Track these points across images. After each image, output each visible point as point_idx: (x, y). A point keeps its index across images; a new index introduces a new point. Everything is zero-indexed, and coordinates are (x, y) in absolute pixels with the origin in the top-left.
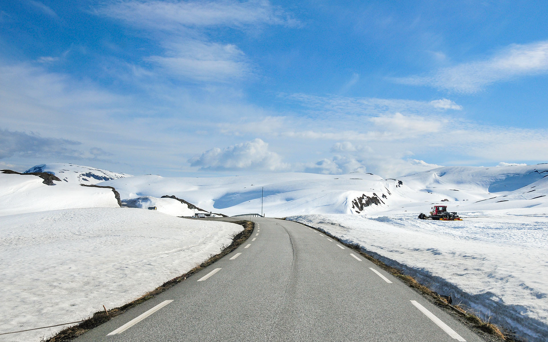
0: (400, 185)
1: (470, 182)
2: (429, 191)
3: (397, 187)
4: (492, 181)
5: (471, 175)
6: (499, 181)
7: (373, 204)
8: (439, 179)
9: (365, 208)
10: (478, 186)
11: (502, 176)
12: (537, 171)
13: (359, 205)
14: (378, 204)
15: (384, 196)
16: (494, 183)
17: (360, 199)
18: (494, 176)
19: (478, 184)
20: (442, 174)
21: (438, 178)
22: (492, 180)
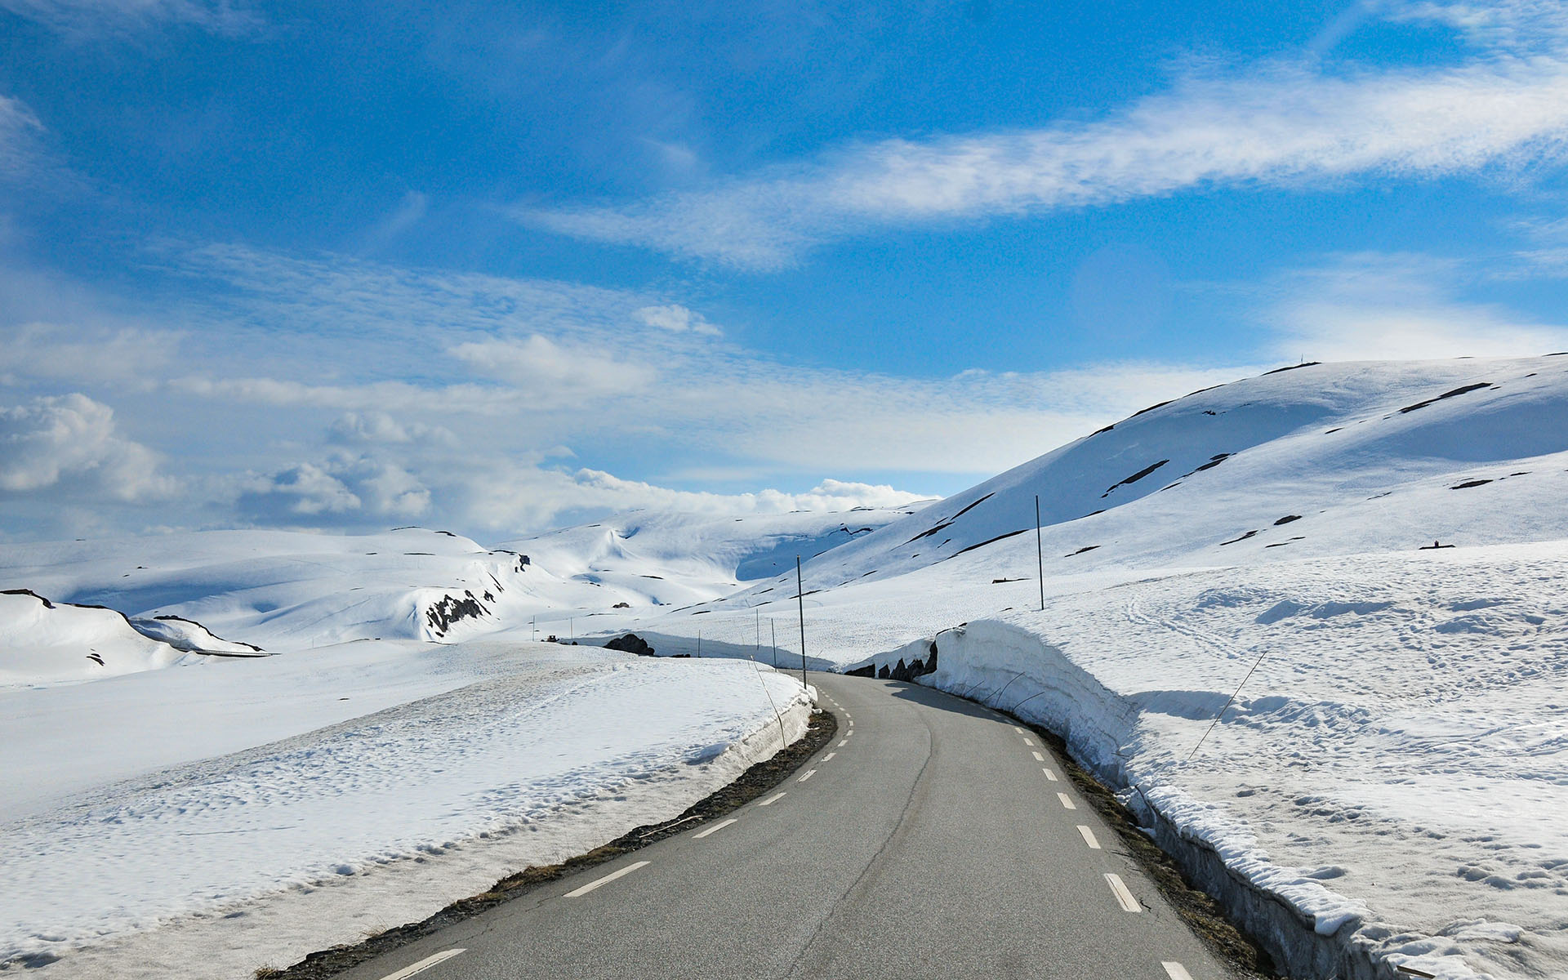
0: (525, 566)
1: (695, 555)
2: (594, 580)
3: (516, 571)
4: (745, 552)
5: (698, 536)
6: (762, 551)
7: (468, 616)
8: (622, 546)
9: (451, 625)
10: (714, 564)
11: (770, 541)
12: (846, 529)
13: (440, 619)
14: (477, 616)
15: (488, 596)
16: (750, 557)
17: (441, 606)
18: (751, 538)
19: (712, 560)
20: (629, 531)
21: (619, 541)
22: (746, 549)
